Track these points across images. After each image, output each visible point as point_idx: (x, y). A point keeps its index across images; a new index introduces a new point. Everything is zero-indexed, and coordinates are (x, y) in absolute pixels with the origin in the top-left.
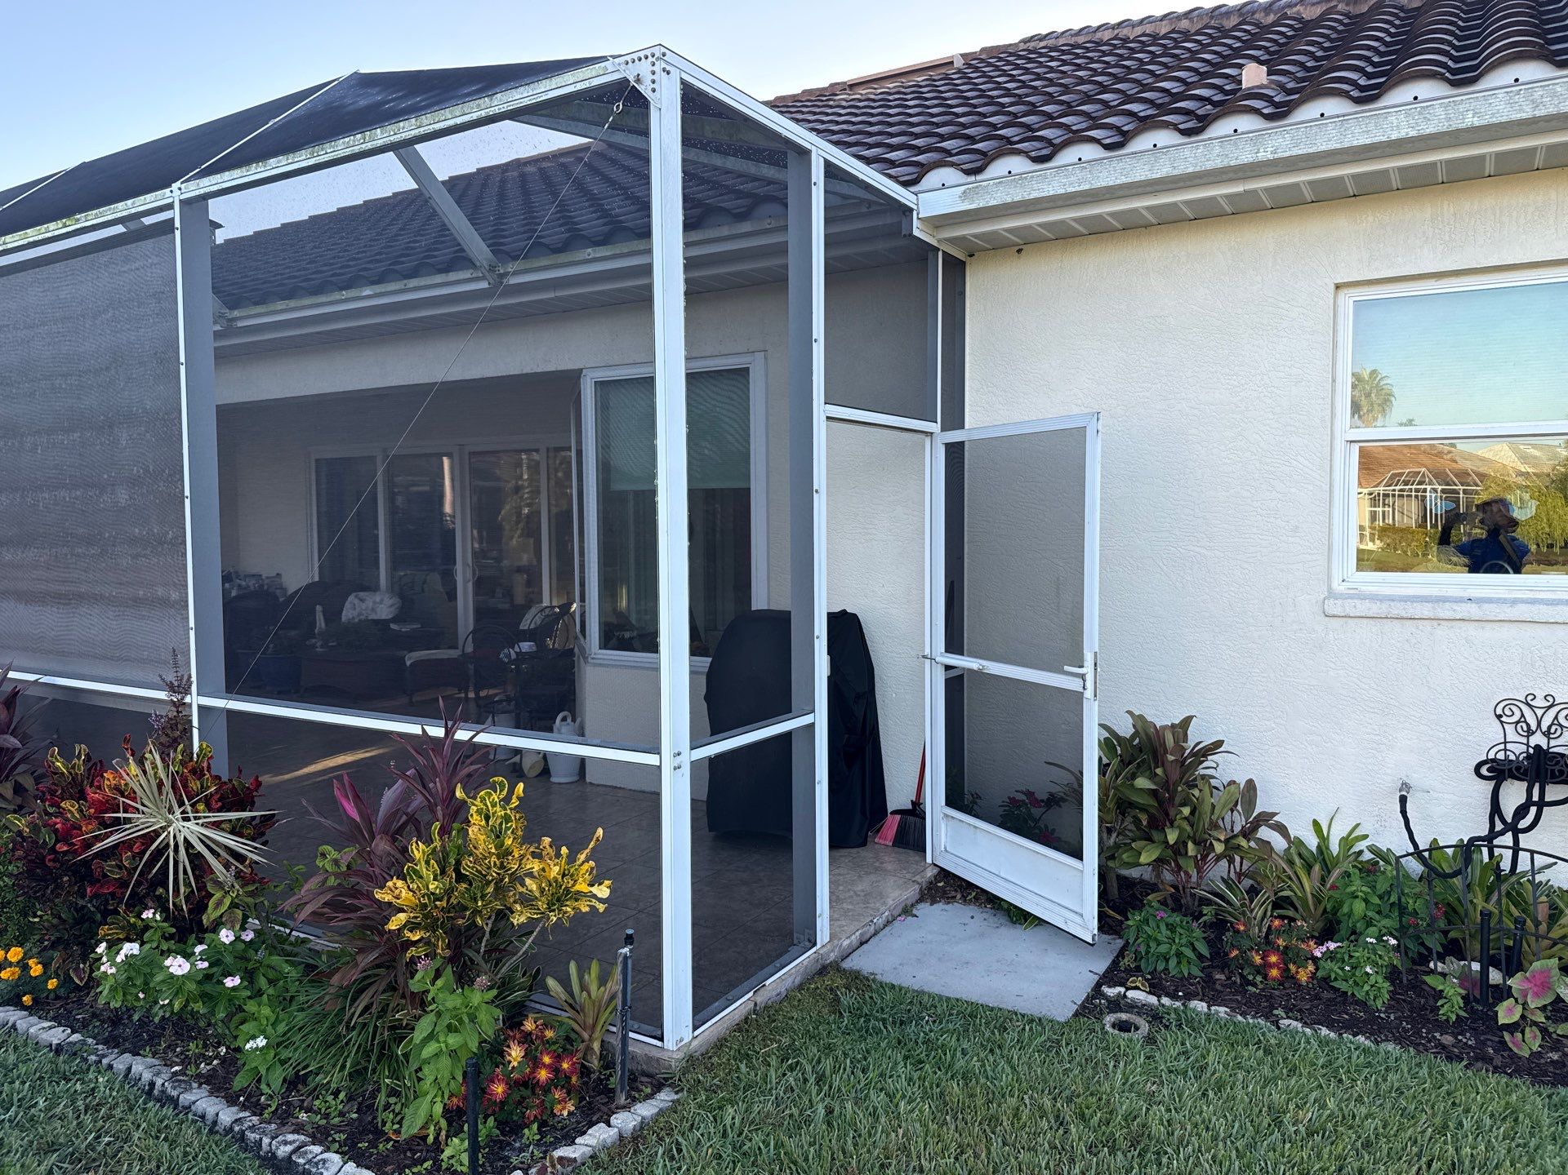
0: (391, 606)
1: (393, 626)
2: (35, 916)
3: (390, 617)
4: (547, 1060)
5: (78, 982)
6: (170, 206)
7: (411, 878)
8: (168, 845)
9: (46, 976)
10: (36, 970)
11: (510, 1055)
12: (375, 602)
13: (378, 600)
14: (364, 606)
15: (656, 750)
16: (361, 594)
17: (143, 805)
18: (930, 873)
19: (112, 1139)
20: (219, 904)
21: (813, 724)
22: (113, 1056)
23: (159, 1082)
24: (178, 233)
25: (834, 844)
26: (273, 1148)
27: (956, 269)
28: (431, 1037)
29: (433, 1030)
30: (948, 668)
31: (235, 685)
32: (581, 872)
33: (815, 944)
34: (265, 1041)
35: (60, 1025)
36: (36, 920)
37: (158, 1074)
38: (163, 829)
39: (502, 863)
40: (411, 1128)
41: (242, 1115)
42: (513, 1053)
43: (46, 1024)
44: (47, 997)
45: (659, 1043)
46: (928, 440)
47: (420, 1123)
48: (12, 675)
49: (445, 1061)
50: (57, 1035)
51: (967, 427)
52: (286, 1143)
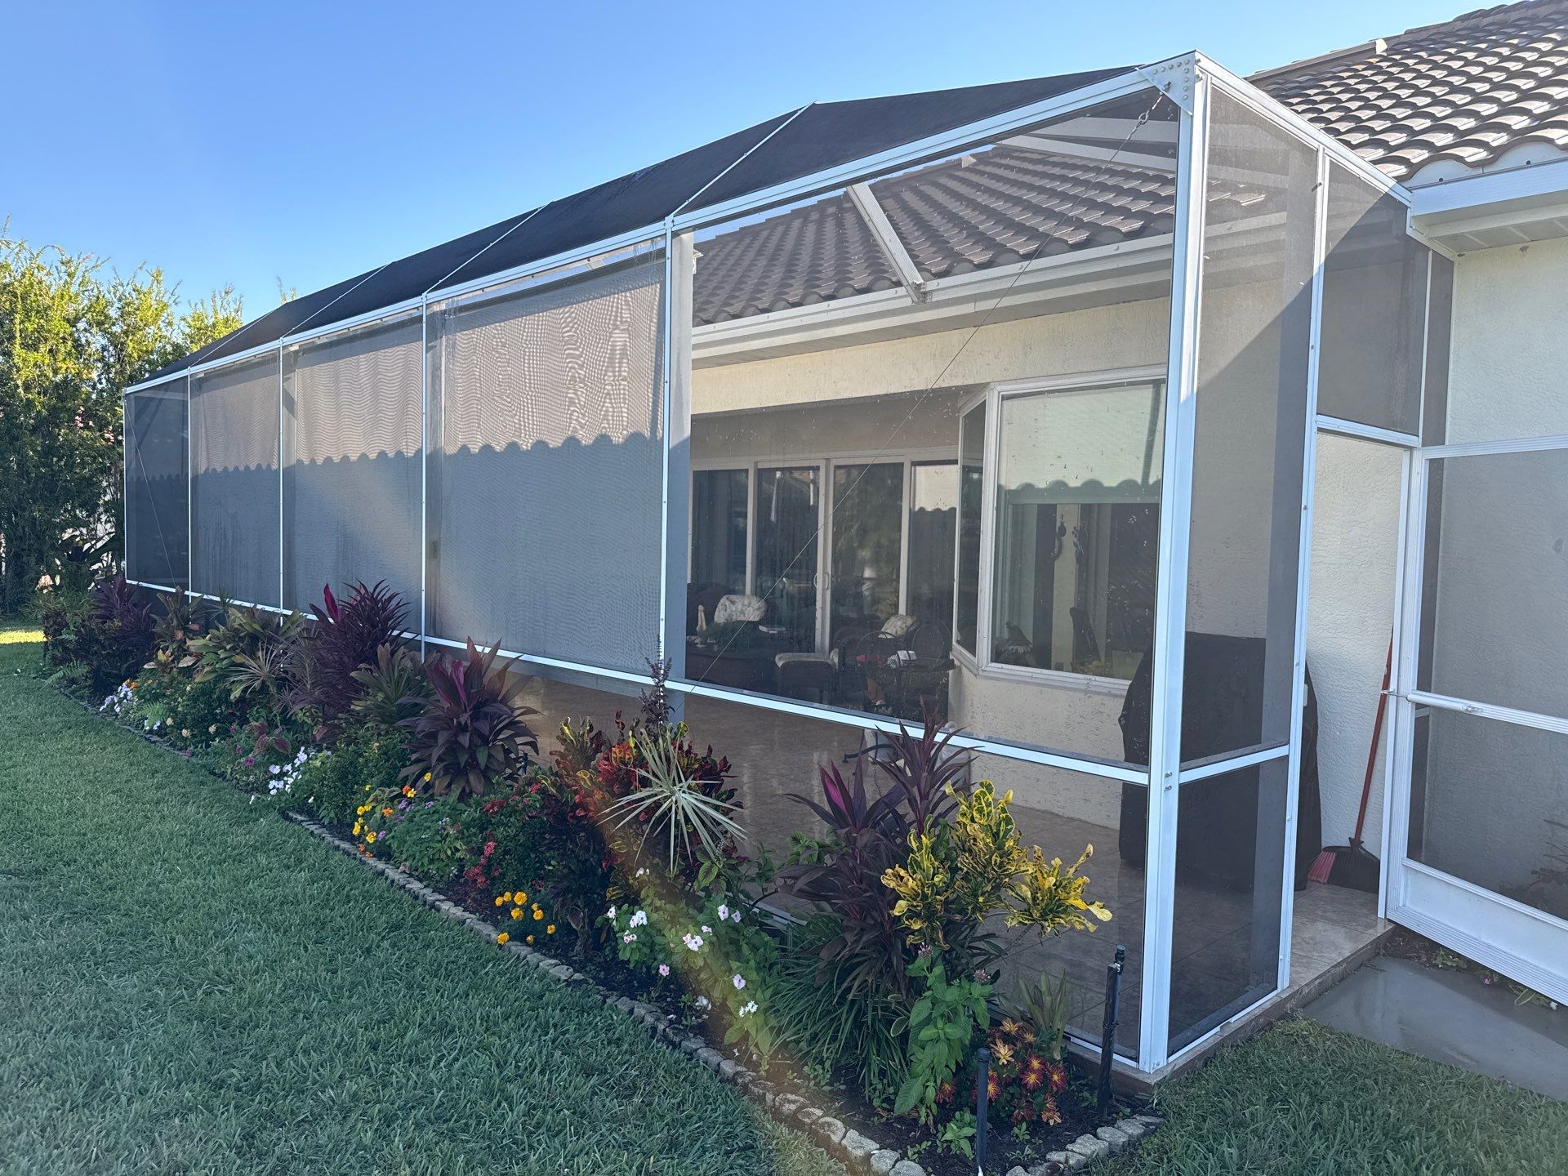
0: (759, 609)
1: (762, 628)
3: (757, 619)
4: (1036, 1065)
5: (574, 926)
7: (912, 868)
9: (545, 922)
10: (538, 914)
11: (999, 1052)
12: (743, 605)
13: (746, 603)
14: (733, 608)
15: (1144, 769)
16: (733, 597)
21: (1288, 756)
22: (614, 998)
23: (661, 1027)
26: (777, 1104)
28: (928, 1021)
29: (931, 1015)
30: (1419, 706)
32: (1075, 886)
33: (1276, 988)
34: (756, 1007)
35: (563, 964)
36: (551, 868)
37: (658, 1019)
39: (1002, 862)
40: (903, 1108)
41: (739, 1069)
42: (1002, 1051)
43: (553, 961)
44: (544, 938)
45: (1135, 1064)
47: (912, 1103)
49: (941, 1048)
50: (563, 972)
52: (790, 1102)
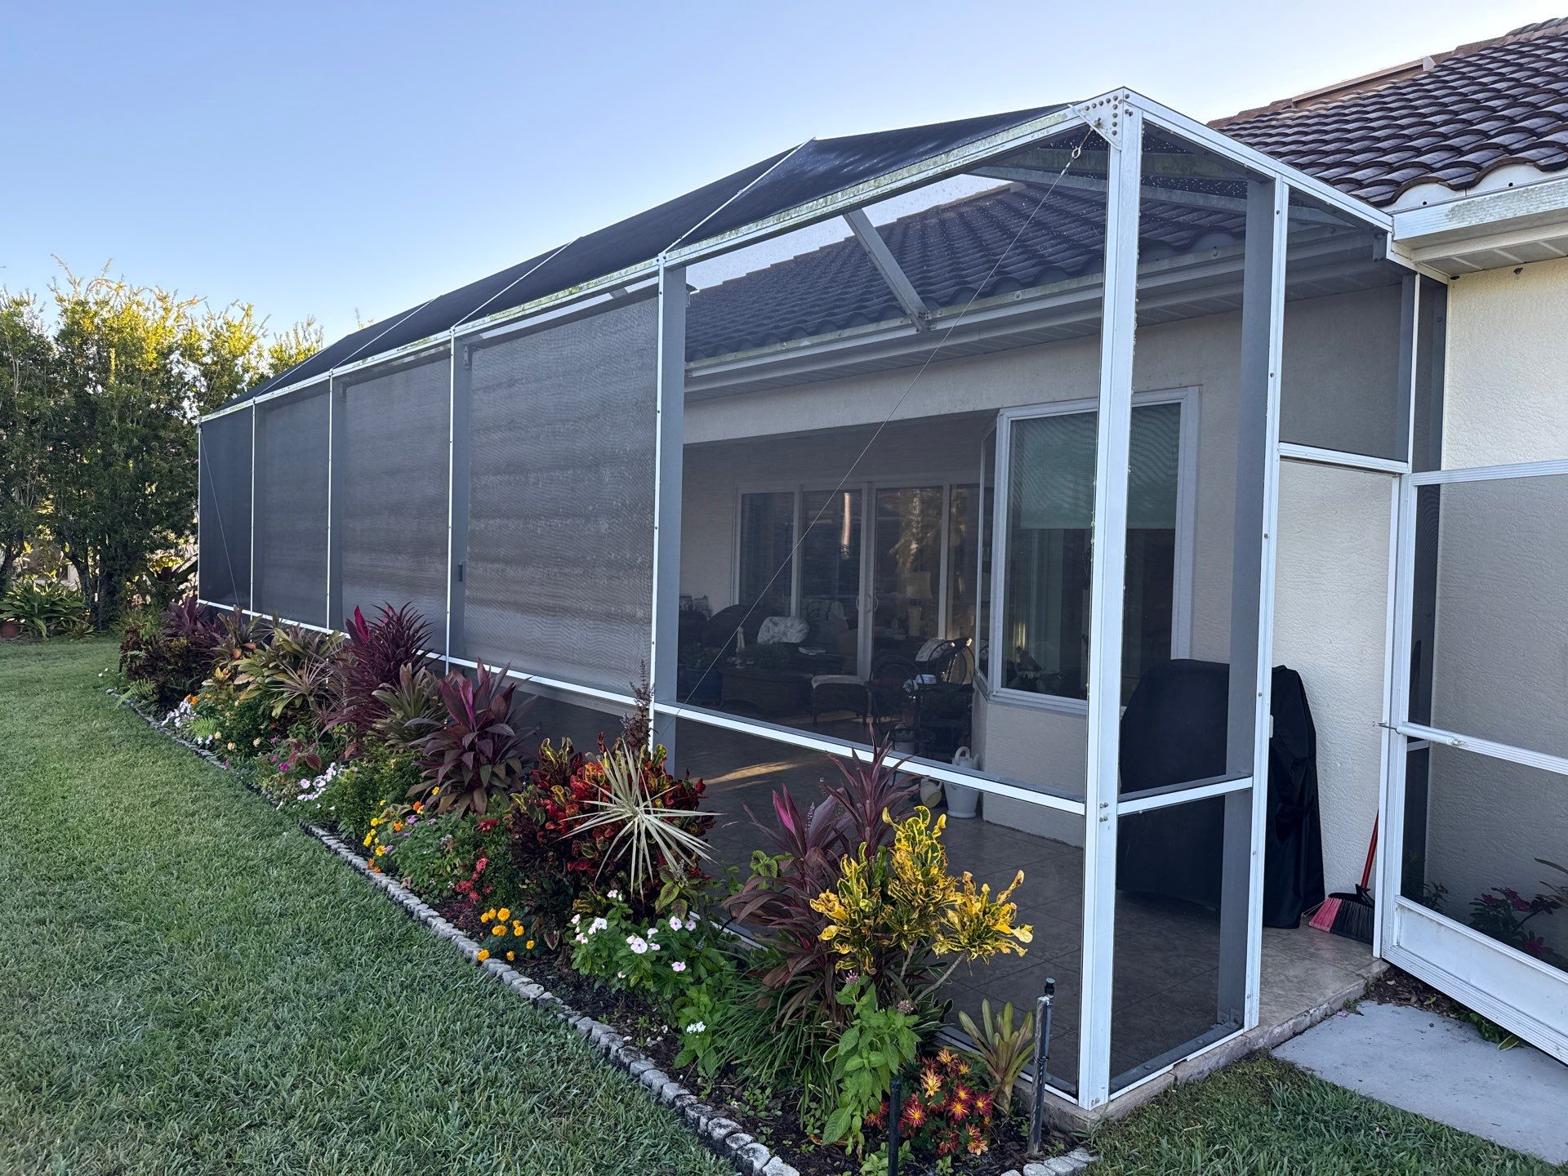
0: (800, 631)
1: (801, 650)
2: (524, 883)
3: (798, 641)
4: (962, 1095)
5: (550, 946)
6: (656, 274)
7: (843, 893)
8: (632, 833)
9: (526, 937)
10: (519, 931)
11: (927, 1083)
12: (786, 627)
13: (789, 624)
14: (776, 630)
15: (1081, 798)
16: (776, 619)
17: (616, 795)
18: (1377, 969)
19: (578, 1092)
20: (669, 893)
21: (1251, 789)
22: (577, 1018)
23: (614, 1048)
24: (661, 297)
25: (1268, 922)
26: (710, 1128)
27: (1436, 293)
28: (854, 1051)
29: (858, 1044)
30: (1411, 739)
31: (684, 696)
32: (1003, 912)
33: (1242, 1026)
34: (703, 1027)
35: (535, 982)
36: (525, 887)
37: (613, 1040)
38: (630, 818)
39: (928, 891)
40: (832, 1135)
41: (682, 1092)
42: (930, 1082)
43: (526, 980)
44: (525, 956)
45: (1073, 1100)
46: (1395, 482)
47: (840, 1132)
48: (510, 673)
49: (866, 1077)
50: (533, 991)
51: (1443, 467)
52: (721, 1126)
